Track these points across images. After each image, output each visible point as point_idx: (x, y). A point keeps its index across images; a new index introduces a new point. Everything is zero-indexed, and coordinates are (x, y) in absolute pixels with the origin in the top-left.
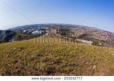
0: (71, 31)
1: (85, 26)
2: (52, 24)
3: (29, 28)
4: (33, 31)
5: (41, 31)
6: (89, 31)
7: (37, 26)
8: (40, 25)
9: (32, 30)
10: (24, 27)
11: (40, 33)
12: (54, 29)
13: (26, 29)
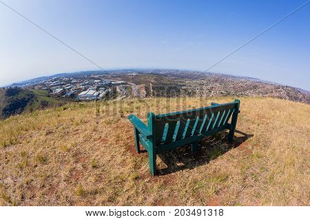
0: (185, 87)
1: (223, 75)
2: (132, 71)
3: (69, 82)
4: (80, 90)
5: (103, 88)
6: (234, 88)
7: (92, 76)
8: (98, 73)
9: (78, 86)
10: (55, 80)
11: (101, 95)
12: (137, 83)
13: (61, 85)
